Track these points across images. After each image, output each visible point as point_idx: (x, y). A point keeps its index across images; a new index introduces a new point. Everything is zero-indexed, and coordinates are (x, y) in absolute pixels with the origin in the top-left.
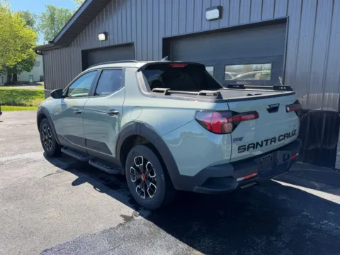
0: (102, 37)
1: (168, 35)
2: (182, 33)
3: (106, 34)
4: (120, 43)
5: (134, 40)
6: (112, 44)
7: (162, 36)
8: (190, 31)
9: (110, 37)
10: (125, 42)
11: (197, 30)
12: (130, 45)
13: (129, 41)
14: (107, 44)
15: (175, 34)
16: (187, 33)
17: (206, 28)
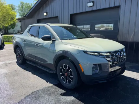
0: (45, 14)
1: (72, 13)
2: (78, 12)
3: (47, 13)
4: (53, 16)
5: (58, 15)
6: (49, 17)
7: (70, 13)
8: (81, 11)
9: (49, 14)
10: (54, 16)
11: (84, 11)
12: (57, 17)
13: (56, 16)
14: (47, 17)
15: (75, 12)
16: (80, 12)
17: (88, 10)
